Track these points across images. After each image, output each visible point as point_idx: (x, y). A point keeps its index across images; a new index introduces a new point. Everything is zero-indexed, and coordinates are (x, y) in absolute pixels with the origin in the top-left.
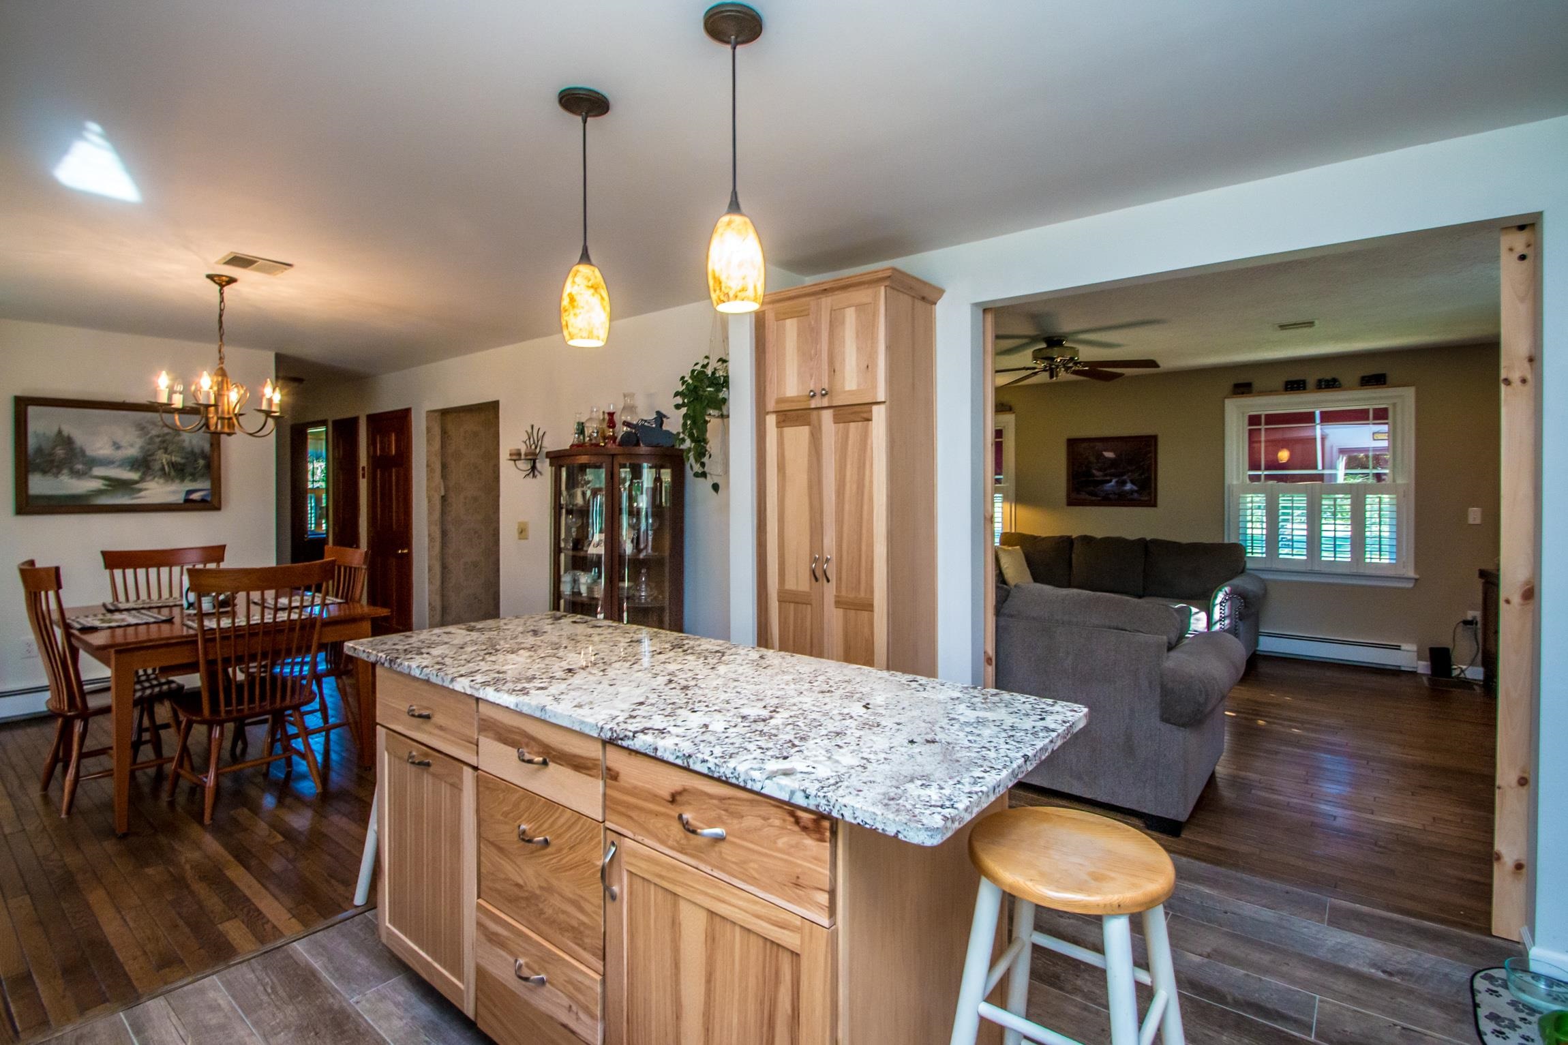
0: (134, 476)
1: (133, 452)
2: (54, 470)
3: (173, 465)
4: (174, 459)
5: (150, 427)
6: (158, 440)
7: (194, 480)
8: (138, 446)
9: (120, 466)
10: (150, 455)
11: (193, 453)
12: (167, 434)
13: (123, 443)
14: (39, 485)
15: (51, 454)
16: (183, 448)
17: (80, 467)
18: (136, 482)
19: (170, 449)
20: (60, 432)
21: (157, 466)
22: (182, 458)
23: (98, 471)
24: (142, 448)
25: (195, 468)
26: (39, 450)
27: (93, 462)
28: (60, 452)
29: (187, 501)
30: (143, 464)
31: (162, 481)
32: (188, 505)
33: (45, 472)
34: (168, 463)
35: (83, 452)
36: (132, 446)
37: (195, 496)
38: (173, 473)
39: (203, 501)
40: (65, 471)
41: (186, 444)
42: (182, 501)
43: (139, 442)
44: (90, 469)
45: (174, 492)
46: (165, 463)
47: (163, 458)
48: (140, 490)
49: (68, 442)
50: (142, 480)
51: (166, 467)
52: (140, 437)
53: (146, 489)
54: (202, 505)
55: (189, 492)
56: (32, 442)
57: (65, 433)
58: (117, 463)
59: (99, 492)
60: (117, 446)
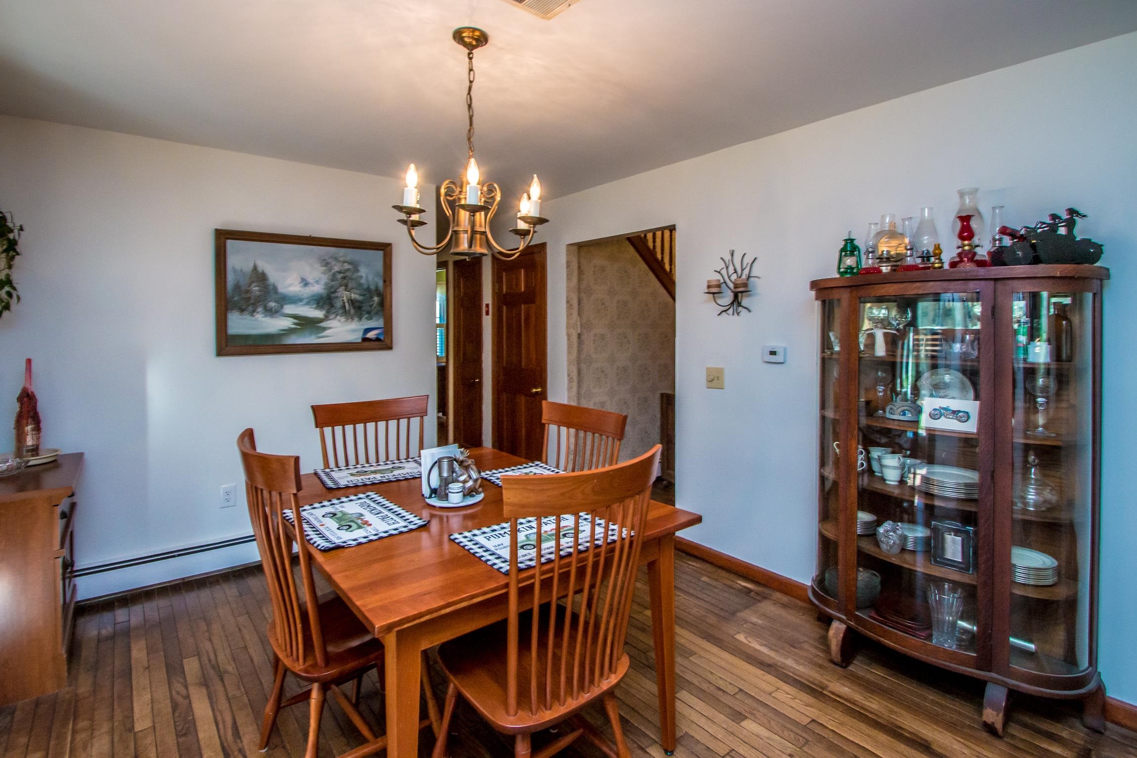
0: (319, 314)
1: (318, 289)
2: (251, 308)
3: (352, 302)
4: (353, 296)
5: (333, 263)
6: (339, 276)
7: (370, 318)
8: (323, 282)
9: (308, 304)
10: (333, 293)
11: (368, 289)
12: (348, 270)
13: (310, 280)
14: (239, 324)
15: (248, 292)
16: (360, 285)
17: (272, 304)
18: (321, 321)
19: (350, 285)
20: (255, 268)
21: (338, 304)
22: (360, 295)
23: (289, 309)
24: (326, 284)
25: (371, 306)
26: (237, 287)
27: (285, 300)
28: (255, 289)
29: (365, 340)
30: (326, 301)
31: (343, 319)
32: (366, 344)
33: (242, 310)
34: (348, 301)
35: (275, 289)
36: (317, 282)
37: (371, 335)
38: (352, 311)
39: (378, 340)
40: (260, 309)
41: (363, 281)
42: (360, 341)
43: (325, 279)
44: (282, 307)
45: (354, 331)
46: (346, 301)
47: (344, 295)
48: (324, 329)
49: (260, 277)
50: (326, 318)
51: (347, 304)
52: (324, 273)
53: (330, 328)
54: (377, 343)
55: (367, 331)
56: (231, 279)
57: (260, 269)
58: (305, 301)
59: (290, 331)
60: (305, 283)
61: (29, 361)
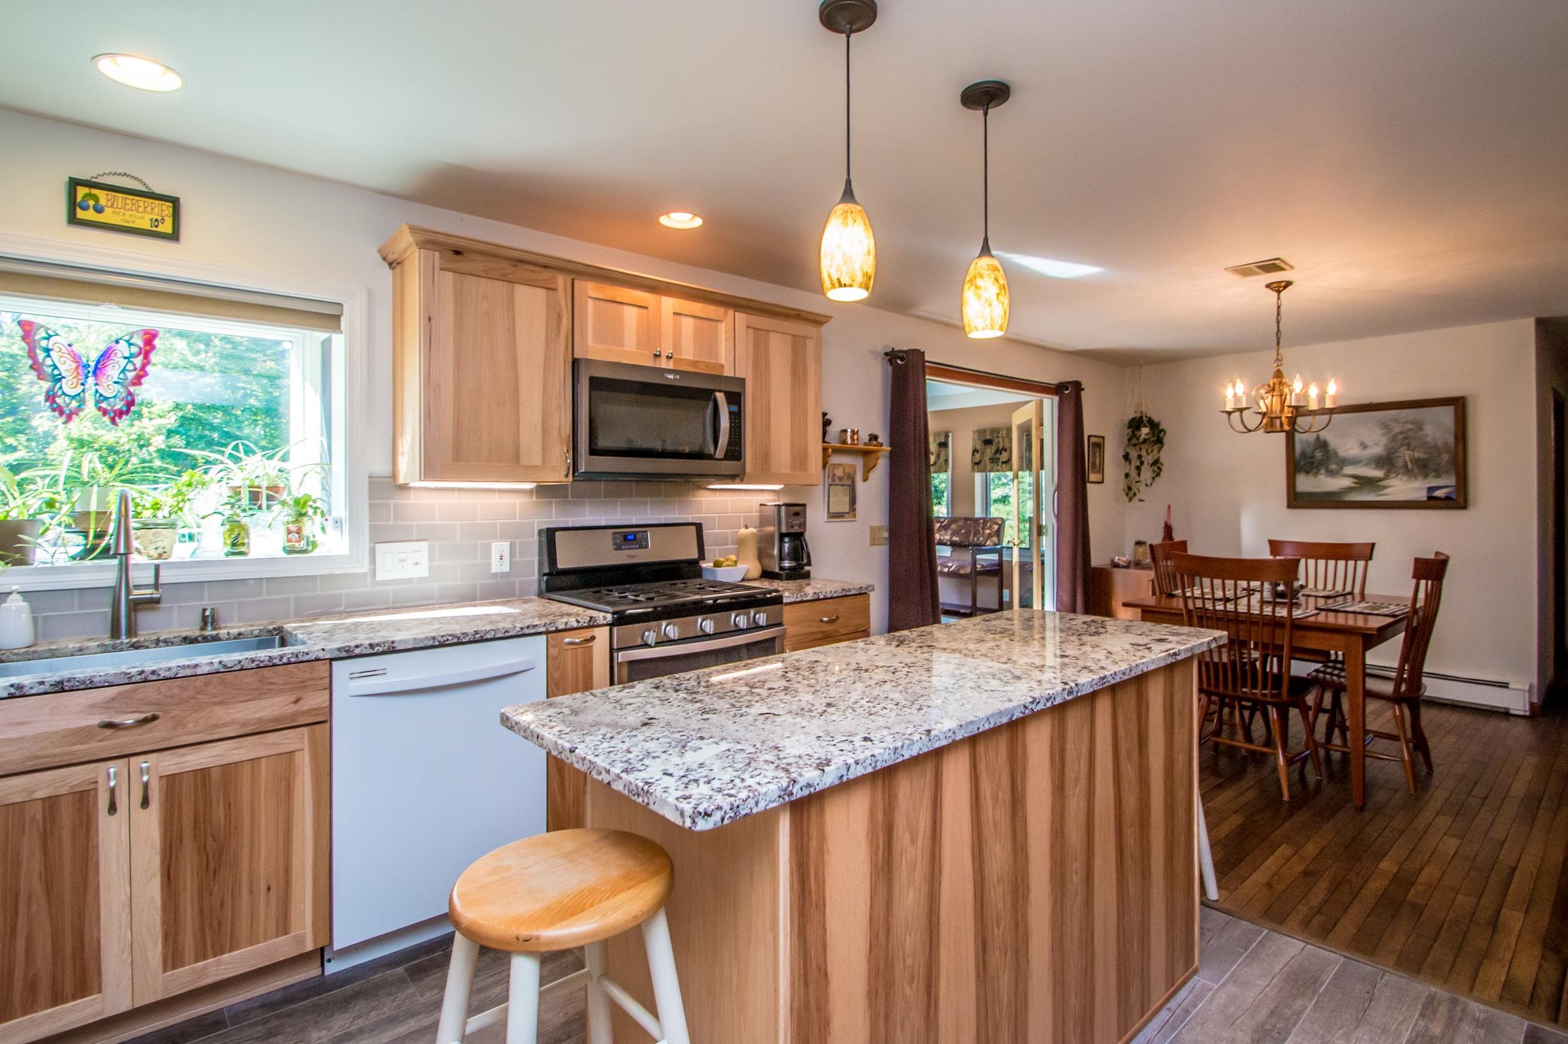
0: (1379, 473)
1: (1377, 450)
2: (1314, 471)
3: (1416, 461)
4: (1417, 455)
5: (1393, 425)
6: (1401, 437)
7: (1438, 476)
8: (1382, 444)
9: (1367, 465)
10: (1394, 453)
11: (1435, 447)
12: (1410, 430)
13: (1370, 443)
14: (1305, 484)
15: (1312, 457)
16: (1426, 443)
17: (1333, 467)
18: (1381, 480)
19: (1412, 446)
20: (1318, 438)
21: (1400, 463)
22: (1425, 453)
23: (1348, 470)
24: (1386, 446)
25: (1439, 464)
26: (1303, 454)
27: (1344, 462)
28: (1318, 455)
29: (1430, 498)
30: (1386, 462)
31: (1405, 478)
32: (1432, 503)
33: (1307, 472)
34: (1411, 460)
35: (1336, 454)
36: (1376, 444)
37: (1438, 493)
38: (1416, 470)
39: (1448, 498)
40: (1322, 471)
41: (1429, 439)
42: (1425, 499)
43: (1384, 440)
44: (1342, 469)
45: (1418, 489)
46: (1408, 460)
47: (1406, 455)
48: (1385, 487)
49: (1322, 445)
50: (1386, 477)
51: (1409, 464)
52: (1384, 435)
53: (1389, 487)
54: (1447, 502)
55: (1430, 489)
56: (1298, 448)
57: (1322, 438)
58: (1364, 462)
59: (1350, 490)
60: (1364, 446)
61: (1169, 507)
